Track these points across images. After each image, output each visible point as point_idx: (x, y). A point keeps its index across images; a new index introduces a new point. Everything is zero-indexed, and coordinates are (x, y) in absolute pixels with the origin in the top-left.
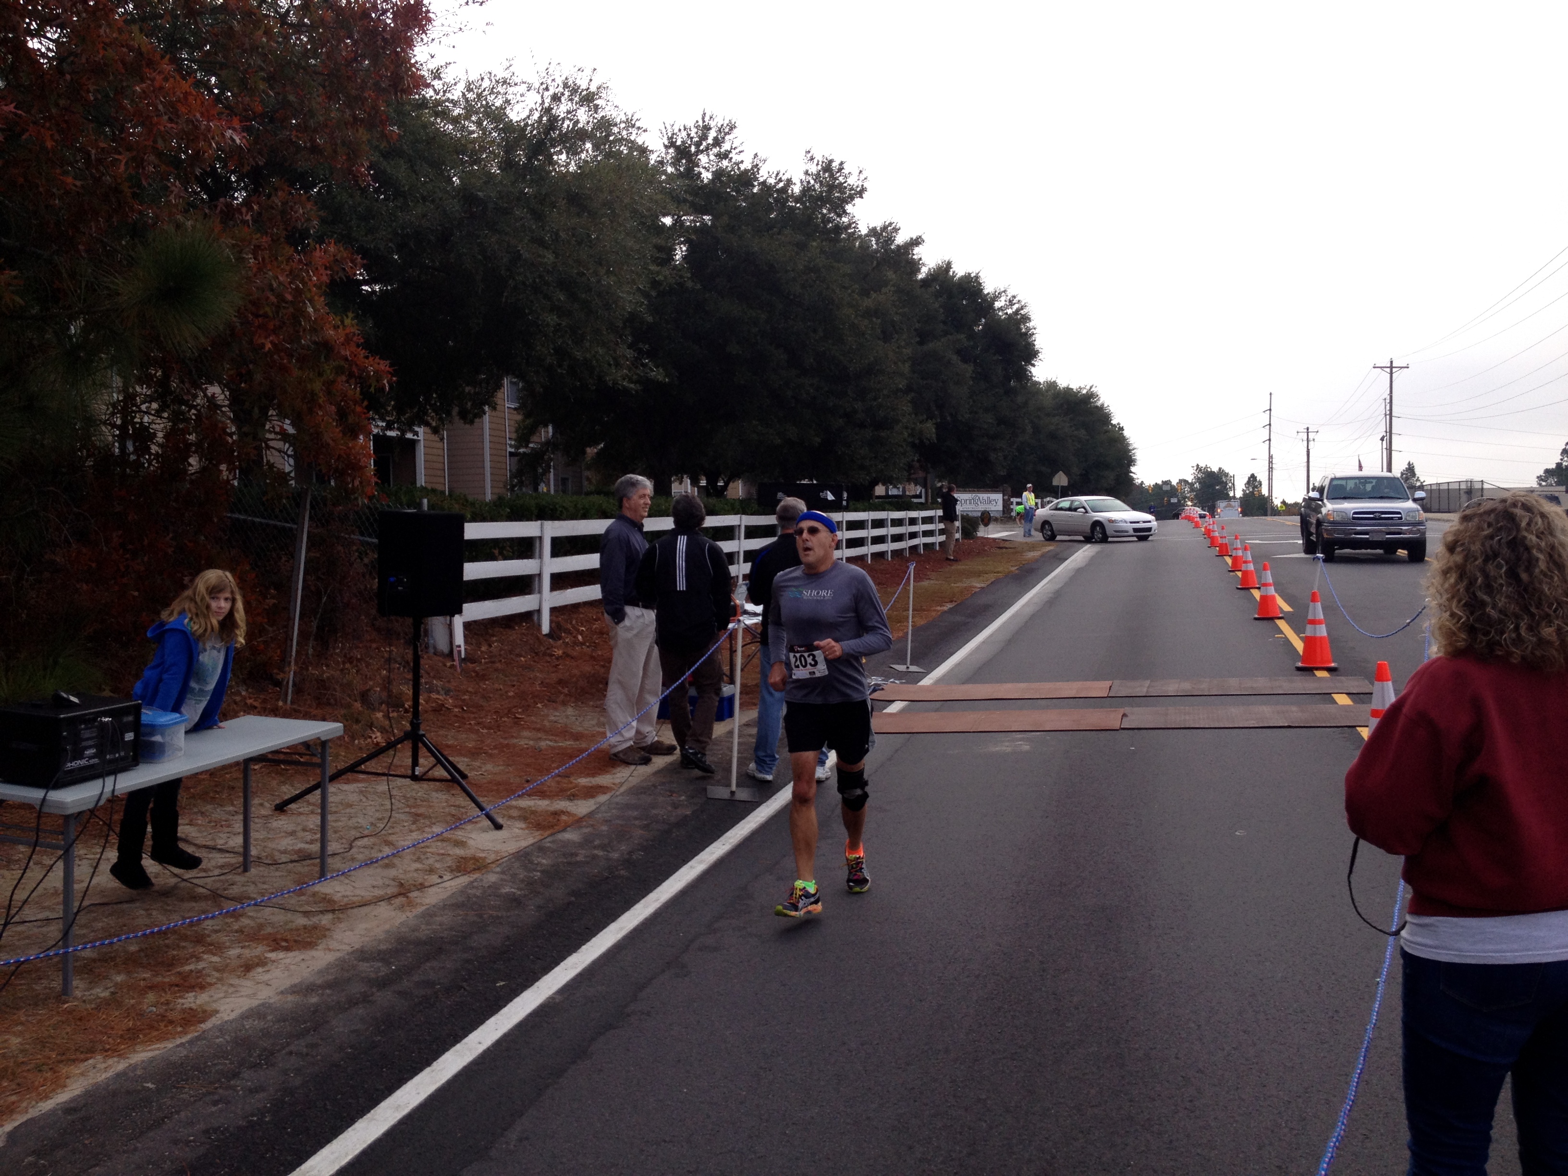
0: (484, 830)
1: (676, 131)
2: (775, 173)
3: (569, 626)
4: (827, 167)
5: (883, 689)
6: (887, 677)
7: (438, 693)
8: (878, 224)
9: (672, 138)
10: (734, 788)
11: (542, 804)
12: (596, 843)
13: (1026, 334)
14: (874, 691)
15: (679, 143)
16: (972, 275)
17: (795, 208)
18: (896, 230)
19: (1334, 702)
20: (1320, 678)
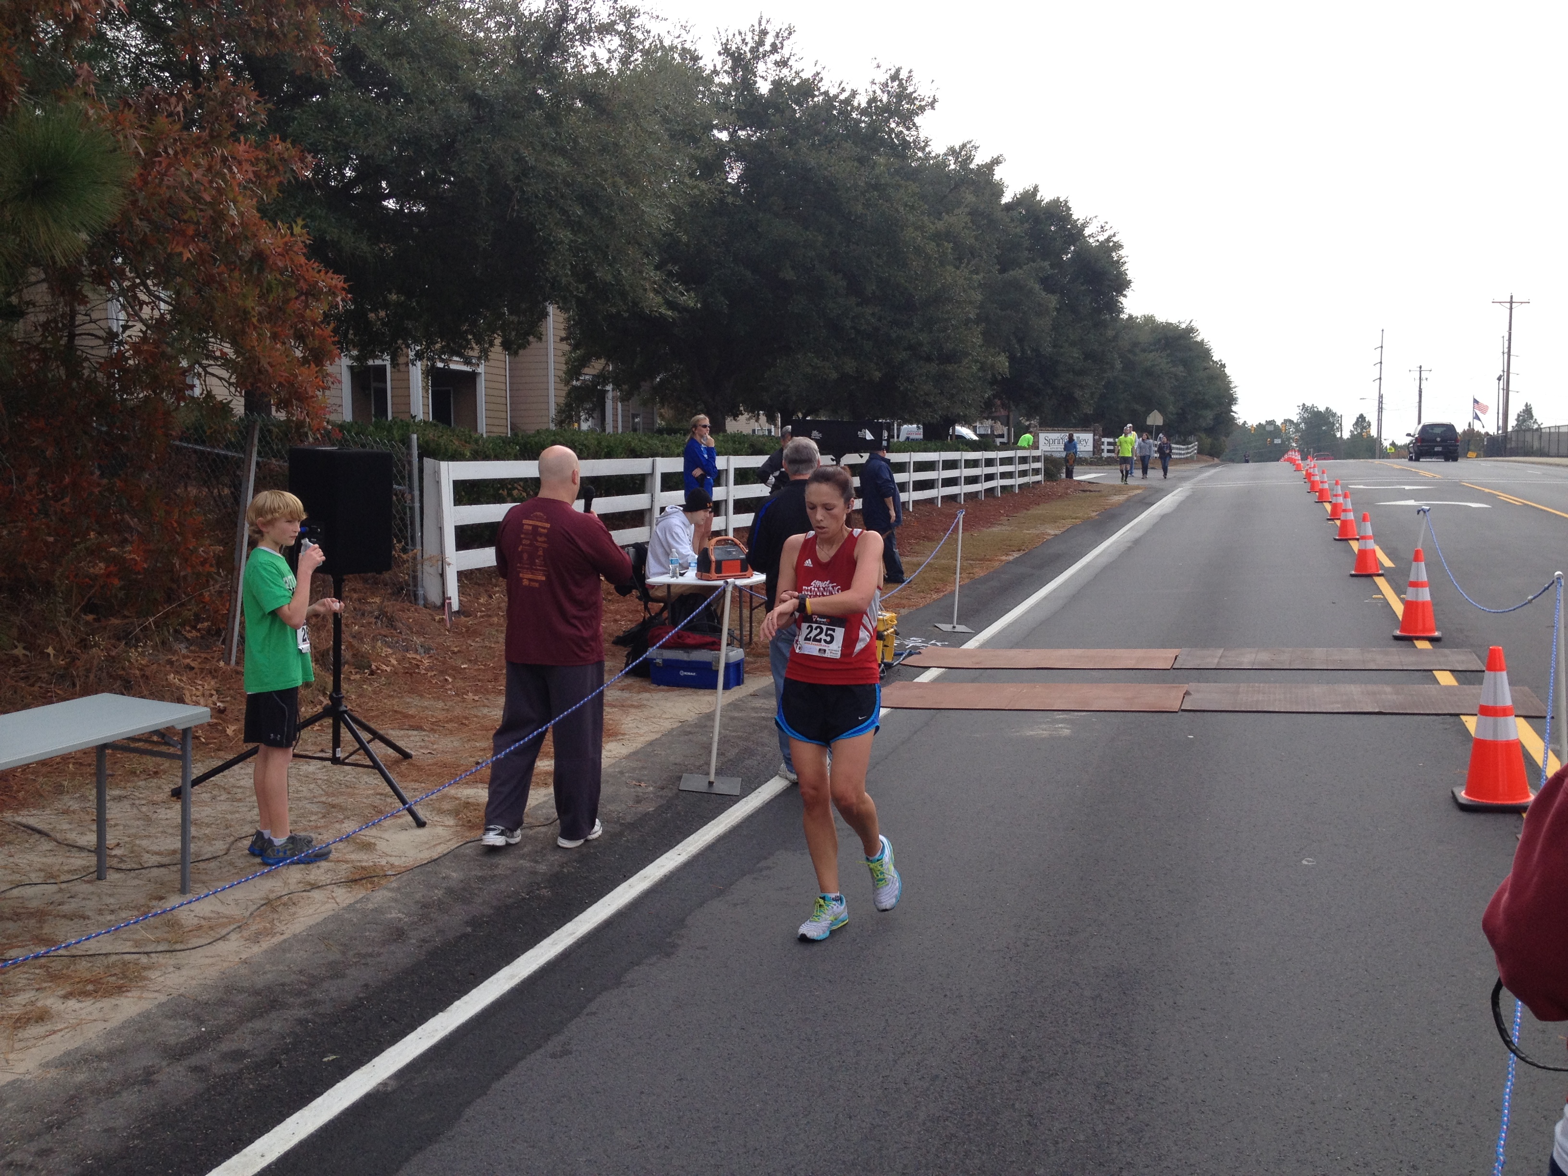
0: (404, 828)
1: (730, 36)
4: (896, 76)
5: (920, 653)
6: (928, 639)
7: (416, 651)
9: (726, 44)
10: (712, 777)
13: (1118, 262)
14: (910, 654)
15: (734, 48)
16: (1061, 200)
17: (861, 121)
18: (976, 149)
19: (1435, 681)
20: (1421, 649)
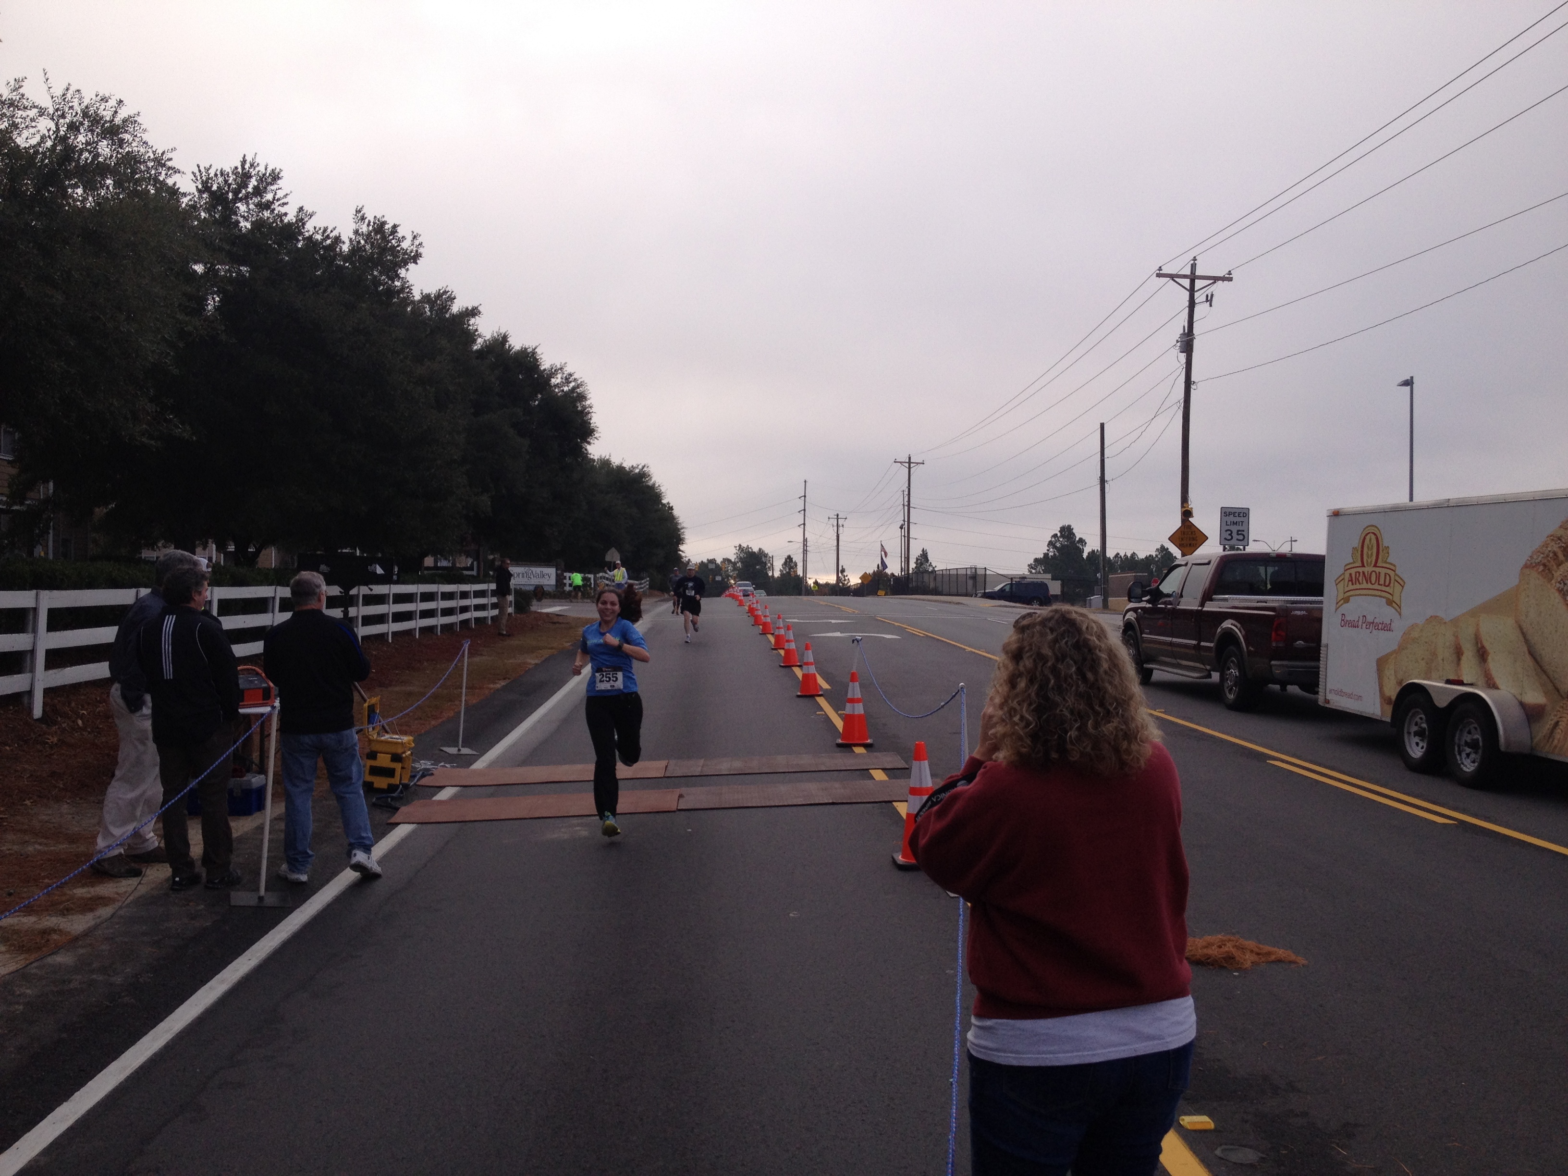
1: (212, 175)
2: (322, 231)
3: (67, 709)
4: (379, 227)
5: (432, 774)
6: (436, 762)
8: (432, 289)
9: (207, 182)
10: (262, 892)
11: (28, 921)
12: (94, 966)
13: (582, 412)
14: (423, 776)
15: (215, 188)
16: (529, 350)
17: (343, 267)
18: (452, 299)
19: (872, 778)
20: (858, 754)
